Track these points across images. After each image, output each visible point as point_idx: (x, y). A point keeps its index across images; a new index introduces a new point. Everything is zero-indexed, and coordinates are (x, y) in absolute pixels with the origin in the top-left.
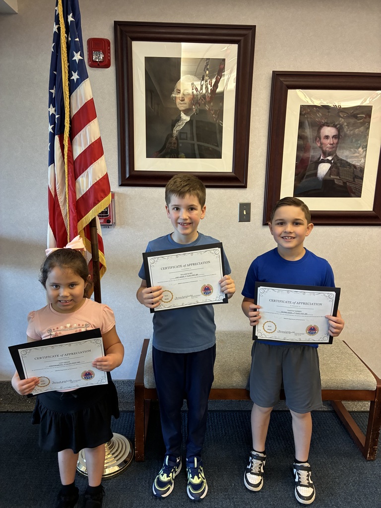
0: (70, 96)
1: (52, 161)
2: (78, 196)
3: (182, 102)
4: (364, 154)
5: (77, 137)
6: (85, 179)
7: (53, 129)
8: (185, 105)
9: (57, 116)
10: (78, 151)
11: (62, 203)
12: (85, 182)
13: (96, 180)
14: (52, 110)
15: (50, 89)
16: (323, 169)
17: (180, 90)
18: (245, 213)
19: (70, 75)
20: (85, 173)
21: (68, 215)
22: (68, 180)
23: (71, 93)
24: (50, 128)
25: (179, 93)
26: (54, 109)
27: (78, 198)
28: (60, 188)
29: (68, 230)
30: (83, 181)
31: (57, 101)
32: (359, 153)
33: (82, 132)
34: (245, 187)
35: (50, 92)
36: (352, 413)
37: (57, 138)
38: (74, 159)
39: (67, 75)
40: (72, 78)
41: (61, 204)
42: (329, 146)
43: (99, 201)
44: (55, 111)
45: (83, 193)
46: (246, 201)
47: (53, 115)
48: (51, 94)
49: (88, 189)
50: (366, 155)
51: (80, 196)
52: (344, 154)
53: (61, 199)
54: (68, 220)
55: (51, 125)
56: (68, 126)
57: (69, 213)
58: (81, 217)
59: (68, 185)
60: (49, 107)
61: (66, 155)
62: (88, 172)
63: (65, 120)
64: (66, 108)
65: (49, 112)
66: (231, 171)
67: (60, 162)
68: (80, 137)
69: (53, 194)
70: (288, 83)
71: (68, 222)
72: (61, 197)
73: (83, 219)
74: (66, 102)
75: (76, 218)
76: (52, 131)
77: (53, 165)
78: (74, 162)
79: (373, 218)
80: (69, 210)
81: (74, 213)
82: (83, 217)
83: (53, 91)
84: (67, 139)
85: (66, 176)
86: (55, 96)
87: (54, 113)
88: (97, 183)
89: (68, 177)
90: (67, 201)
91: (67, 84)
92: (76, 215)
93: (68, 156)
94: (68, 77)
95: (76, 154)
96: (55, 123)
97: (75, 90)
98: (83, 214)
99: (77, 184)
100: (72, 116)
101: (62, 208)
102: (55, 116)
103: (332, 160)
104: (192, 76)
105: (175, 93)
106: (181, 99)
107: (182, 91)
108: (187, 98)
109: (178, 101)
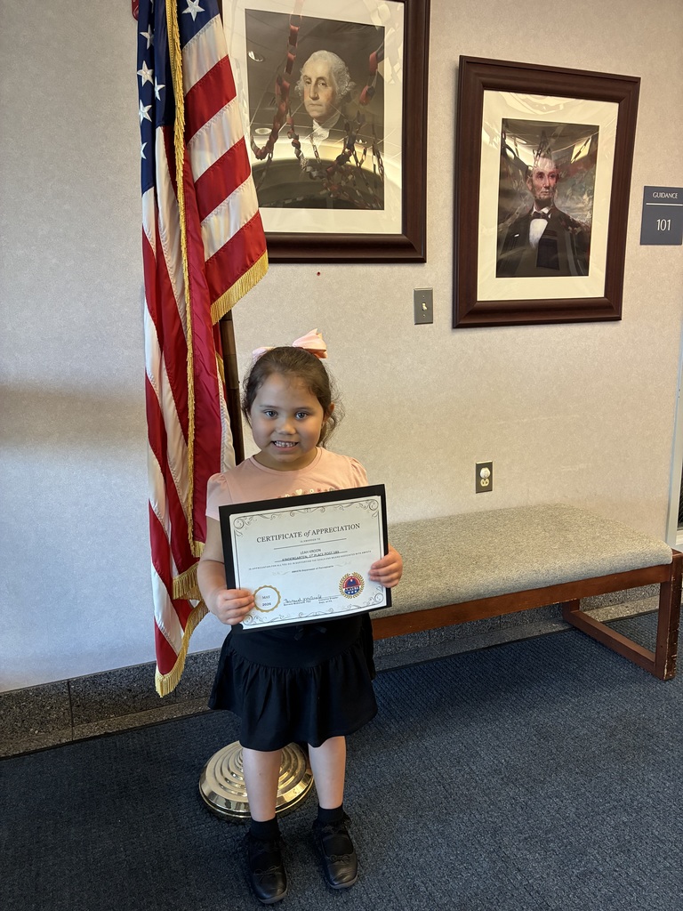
0: (182, 47)
1: (149, 180)
2: (208, 254)
3: (314, 102)
4: (590, 205)
5: (202, 131)
6: (221, 218)
7: (152, 113)
8: (319, 108)
9: (158, 88)
10: (204, 160)
11: (174, 269)
12: (221, 227)
13: (246, 220)
14: (146, 74)
15: (139, 31)
16: (538, 228)
17: (310, 79)
18: (425, 308)
19: (182, 5)
20: (222, 206)
21: (187, 294)
22: (186, 221)
23: (184, 41)
24: (144, 112)
25: (309, 83)
26: (150, 72)
27: (206, 258)
28: (168, 238)
29: (189, 325)
30: (219, 222)
31: (152, 55)
32: (583, 203)
33: (212, 123)
34: (423, 261)
35: (140, 36)
37: (160, 132)
38: (196, 179)
39: (175, 5)
40: (185, 12)
41: (171, 272)
42: (543, 189)
43: (253, 262)
44: (153, 77)
45: (218, 247)
46: (425, 287)
47: (150, 86)
48: (141, 40)
49: (228, 239)
50: (592, 206)
51: (212, 254)
52: (563, 205)
53: (170, 261)
54: (188, 305)
55: (145, 106)
56: (182, 108)
57: (190, 288)
58: (214, 296)
59: (187, 231)
60: (140, 67)
61: (181, 168)
62: (228, 204)
63: (176, 96)
64: (178, 72)
65: (140, 78)
66: (400, 232)
67: (168, 183)
68: (208, 132)
69: (154, 251)
70: (484, 79)
71: (188, 309)
72: (169, 258)
73: (219, 300)
74: (177, 60)
75: (208, 297)
76: (149, 118)
77: (152, 189)
78: (196, 185)
79: (606, 309)
80: (190, 284)
81: (204, 286)
82: (218, 296)
83: (146, 35)
84: (182, 137)
85: (182, 214)
86: (151, 46)
87: (151, 81)
88: (249, 226)
89: (186, 215)
90: (185, 264)
91: (176, 23)
92: (208, 291)
93: (184, 171)
94: (178, 8)
95: (200, 169)
96: (153, 101)
97: (195, 37)
98: (218, 290)
99: (203, 228)
100: (188, 90)
101: (173, 281)
102: (153, 87)
103: (549, 213)
104: (331, 54)
105: (301, 84)
106: (312, 95)
107: (314, 81)
108: (324, 94)
109: (308, 99)
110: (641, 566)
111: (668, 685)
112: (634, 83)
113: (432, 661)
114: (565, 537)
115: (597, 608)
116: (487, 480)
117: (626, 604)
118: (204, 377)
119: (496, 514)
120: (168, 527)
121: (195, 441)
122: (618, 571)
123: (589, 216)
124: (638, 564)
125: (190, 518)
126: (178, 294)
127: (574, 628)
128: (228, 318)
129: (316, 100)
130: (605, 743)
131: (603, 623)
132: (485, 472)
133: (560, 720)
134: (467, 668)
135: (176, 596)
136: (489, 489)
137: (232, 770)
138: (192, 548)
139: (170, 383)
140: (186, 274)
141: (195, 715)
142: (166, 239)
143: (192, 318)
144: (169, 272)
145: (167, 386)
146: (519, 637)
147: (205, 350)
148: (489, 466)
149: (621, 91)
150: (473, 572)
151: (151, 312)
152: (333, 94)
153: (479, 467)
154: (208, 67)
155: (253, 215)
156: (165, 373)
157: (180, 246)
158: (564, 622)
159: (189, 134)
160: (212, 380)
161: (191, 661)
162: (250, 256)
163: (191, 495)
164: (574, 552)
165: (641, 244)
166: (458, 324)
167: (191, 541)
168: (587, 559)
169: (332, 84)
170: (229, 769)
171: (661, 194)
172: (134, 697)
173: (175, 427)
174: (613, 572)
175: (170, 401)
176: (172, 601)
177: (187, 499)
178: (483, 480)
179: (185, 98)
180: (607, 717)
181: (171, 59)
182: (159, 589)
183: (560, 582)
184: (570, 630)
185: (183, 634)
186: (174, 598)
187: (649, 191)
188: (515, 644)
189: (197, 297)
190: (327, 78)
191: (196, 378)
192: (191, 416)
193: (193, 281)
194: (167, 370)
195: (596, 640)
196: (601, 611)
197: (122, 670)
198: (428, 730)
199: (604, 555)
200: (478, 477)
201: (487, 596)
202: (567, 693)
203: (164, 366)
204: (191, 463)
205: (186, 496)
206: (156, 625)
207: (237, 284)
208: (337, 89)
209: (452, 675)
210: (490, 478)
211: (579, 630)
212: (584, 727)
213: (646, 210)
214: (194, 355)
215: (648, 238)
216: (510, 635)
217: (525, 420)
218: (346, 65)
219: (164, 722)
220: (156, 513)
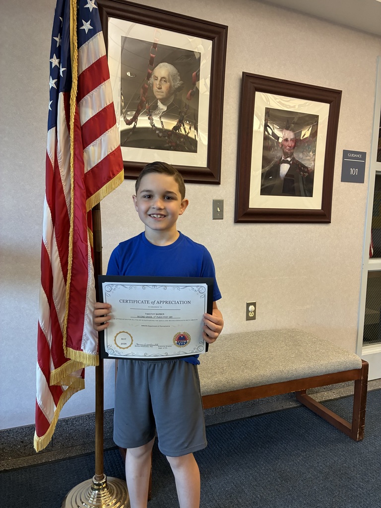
0: (78, 48)
1: (53, 122)
2: (87, 169)
3: (159, 90)
4: (314, 157)
5: (87, 97)
6: (96, 149)
7: (57, 84)
8: (162, 94)
9: (62, 70)
10: (88, 113)
11: (65, 177)
12: (96, 153)
13: (112, 150)
14: (55, 62)
15: (53, 36)
16: (285, 168)
17: (157, 78)
18: (219, 210)
19: (80, 24)
20: (97, 141)
21: (72, 193)
22: (75, 149)
23: (80, 45)
24: (52, 83)
25: (156, 80)
26: (57, 61)
27: (86, 171)
28: (63, 158)
29: (72, 211)
30: (95, 150)
31: (60, 51)
32: (310, 156)
33: (94, 93)
34: (218, 183)
35: (53, 39)
36: (324, 403)
37: (61, 95)
38: (82, 124)
39: (76, 24)
40: (82, 28)
41: (63, 179)
42: (288, 148)
43: (114, 175)
44: (59, 63)
45: (93, 165)
46: (219, 198)
47: (57, 68)
48: (54, 42)
49: (100, 161)
50: (315, 159)
51: (89, 169)
52: (299, 156)
53: (63, 172)
54: (72, 199)
55: (53, 79)
56: (76, 82)
57: (74, 189)
58: (89, 194)
59: (75, 154)
60: (51, 57)
61: (73, 117)
62: (101, 140)
63: (73, 75)
64: (75, 62)
65: (51, 63)
66: (206, 166)
67: (64, 125)
68: (91, 98)
69: (53, 165)
70: (256, 85)
71: (72, 201)
72: (62, 170)
73: (92, 196)
74: (75, 55)
75: (85, 195)
76: (55, 87)
77: (54, 128)
78: (82, 127)
79: (322, 216)
80: (74, 186)
81: (83, 188)
82: (91, 195)
83: (57, 39)
84: (75, 99)
85: (72, 144)
86: (60, 46)
87: (58, 65)
88: (113, 153)
89: (74, 145)
90: (72, 174)
91: (75, 34)
92: (85, 191)
93: (75, 119)
94: (77, 25)
95: (85, 118)
96: (59, 77)
97: (87, 43)
98: (91, 190)
99: (85, 154)
100: (80, 72)
101: (64, 184)
102: (59, 69)
103: (291, 161)
104: (170, 65)
105: (152, 79)
106: (158, 86)
107: (159, 78)
108: (165, 87)
109: (155, 89)
110: (343, 370)
111: (360, 444)
112: (339, 93)
113: (216, 425)
114: (299, 350)
115: (317, 393)
116: (253, 313)
117: (333, 391)
118: (79, 243)
119: (258, 334)
120: (50, 338)
121: (71, 283)
122: (330, 372)
123: (313, 164)
124: (342, 368)
125: (65, 332)
126: (67, 191)
127: (303, 406)
128: (97, 208)
129: (160, 89)
130: (322, 484)
131: (320, 402)
132: (251, 308)
133: (295, 468)
134: (238, 431)
135: (52, 384)
136: (254, 318)
137: (82, 500)
138: (65, 352)
139: (58, 246)
140: (72, 180)
141: (64, 460)
142: (61, 158)
143: (74, 207)
144: (62, 178)
145: (55, 248)
146: (270, 411)
147: (81, 228)
148: (254, 304)
149: (332, 97)
150: (243, 371)
151: (48, 202)
152: (170, 87)
153: (248, 305)
154: (93, 61)
155: (116, 147)
156: (55, 239)
157: (70, 163)
158: (297, 401)
159: (79, 98)
160: (84, 245)
161: (64, 423)
162: (112, 172)
163: (66, 318)
164: (304, 359)
165: (342, 181)
166: (238, 220)
167: (64, 347)
168: (312, 364)
169: (169, 81)
170: (81, 500)
171: (353, 155)
172: (25, 446)
173: (59, 274)
174: (328, 373)
175: (57, 257)
176: (49, 386)
177: (64, 320)
178: (250, 313)
179: (79, 77)
180: (324, 466)
181: (71, 54)
182: (41, 379)
183: (296, 378)
184: (300, 406)
185: (55, 409)
186: (51, 385)
187: (346, 153)
188: (268, 415)
189: (78, 194)
190: (167, 78)
191: (74, 244)
192: (69, 267)
193: (76, 185)
194: (56, 238)
195: (316, 414)
196: (318, 394)
197: (18, 428)
198: (212, 473)
199: (322, 362)
200: (248, 311)
201: (251, 386)
202: (299, 449)
203: (54, 236)
204: (67, 297)
205: (63, 318)
206: (37, 403)
207: (104, 188)
208: (173, 84)
209: (229, 435)
210: (255, 311)
211: (306, 407)
212: (309, 472)
213: (344, 162)
214: (74, 230)
215: (346, 178)
216: (264, 409)
217: (276, 278)
218: (178, 72)
219: (43, 464)
220: (42, 329)
